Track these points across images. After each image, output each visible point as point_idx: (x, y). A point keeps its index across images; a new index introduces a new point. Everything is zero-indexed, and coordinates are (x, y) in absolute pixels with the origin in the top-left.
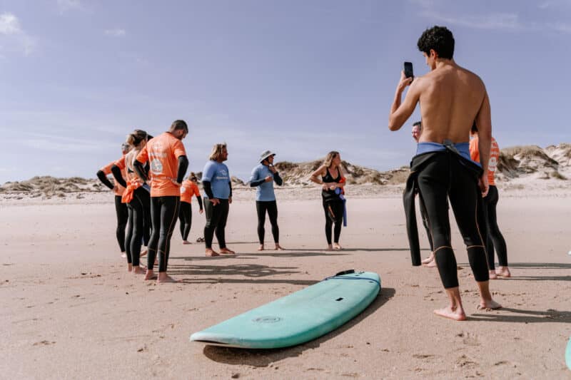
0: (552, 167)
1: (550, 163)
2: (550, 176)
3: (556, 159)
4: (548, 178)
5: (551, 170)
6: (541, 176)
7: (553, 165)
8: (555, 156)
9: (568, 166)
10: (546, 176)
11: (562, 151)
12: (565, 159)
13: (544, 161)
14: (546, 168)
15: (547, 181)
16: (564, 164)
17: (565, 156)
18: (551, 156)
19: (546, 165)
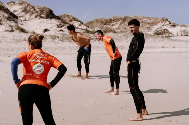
0: (13, 20)
1: (12, 17)
2: (14, 29)
3: (16, 14)
4: (12, 31)
5: (13, 24)
6: (7, 29)
7: (14, 19)
8: (15, 11)
9: (25, 20)
10: (10, 29)
11: (21, 7)
12: (23, 14)
13: (7, 15)
14: (9, 21)
15: (12, 33)
16: (22, 19)
17: (23, 11)
18: (12, 10)
19: (8, 19)
